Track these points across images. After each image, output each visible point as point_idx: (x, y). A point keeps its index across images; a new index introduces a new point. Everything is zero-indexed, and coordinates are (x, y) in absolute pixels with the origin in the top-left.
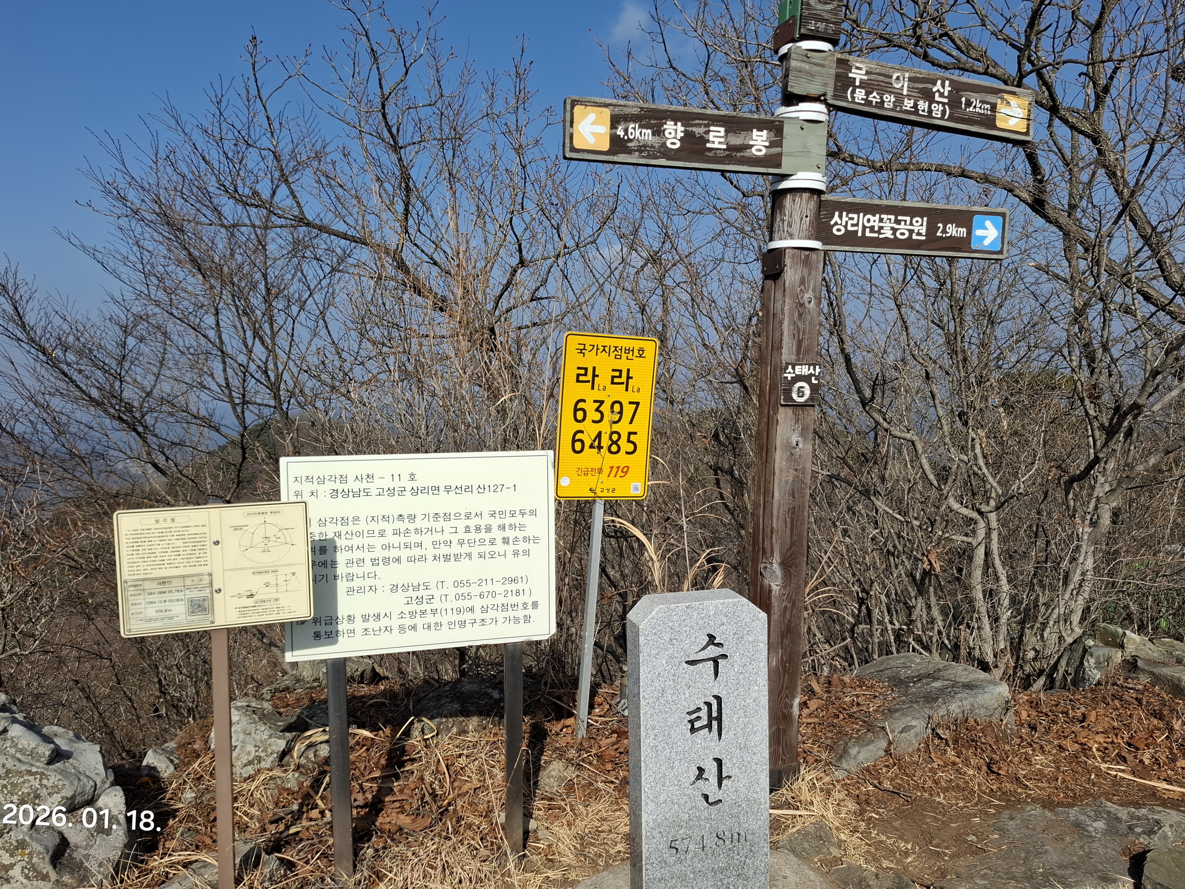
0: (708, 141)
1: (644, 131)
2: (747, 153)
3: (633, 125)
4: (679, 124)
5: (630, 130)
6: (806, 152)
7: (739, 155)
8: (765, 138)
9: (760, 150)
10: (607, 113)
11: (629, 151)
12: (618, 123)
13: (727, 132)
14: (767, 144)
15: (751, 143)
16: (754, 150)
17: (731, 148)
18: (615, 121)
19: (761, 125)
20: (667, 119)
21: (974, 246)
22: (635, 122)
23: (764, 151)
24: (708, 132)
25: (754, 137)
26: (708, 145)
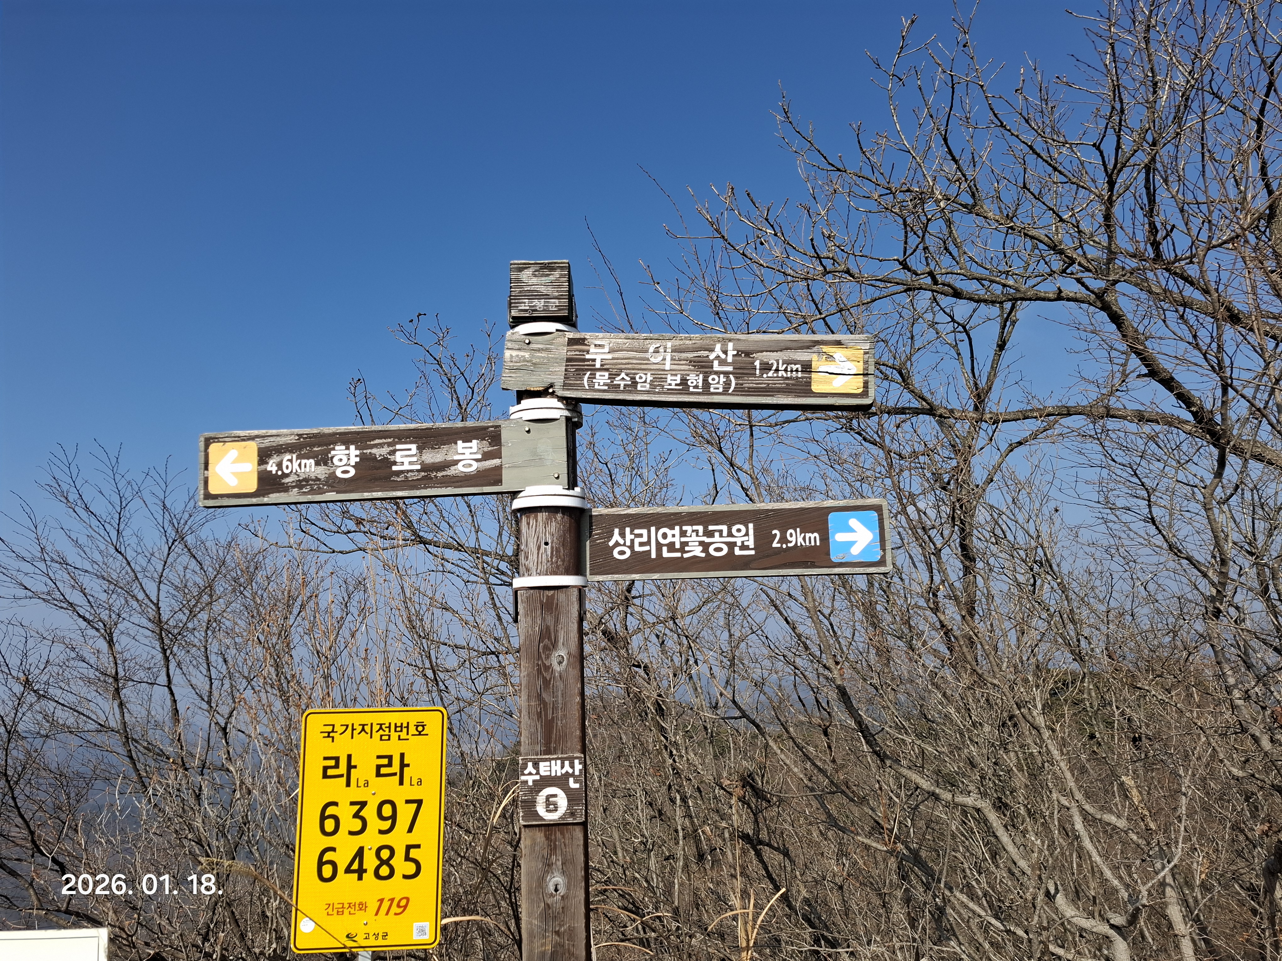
0: (395, 463)
1: (303, 461)
2: (451, 471)
3: (288, 457)
4: (352, 447)
5: (285, 463)
6: (536, 459)
7: (440, 474)
8: (475, 449)
9: (470, 465)
10: (253, 446)
11: (285, 489)
12: (270, 456)
13: (420, 449)
14: (479, 456)
15: (456, 457)
16: (460, 467)
17: (426, 468)
18: (264, 456)
19: (467, 435)
20: (335, 443)
21: (835, 558)
22: (291, 452)
23: (475, 465)
24: (393, 452)
25: (460, 450)
26: (395, 468)
